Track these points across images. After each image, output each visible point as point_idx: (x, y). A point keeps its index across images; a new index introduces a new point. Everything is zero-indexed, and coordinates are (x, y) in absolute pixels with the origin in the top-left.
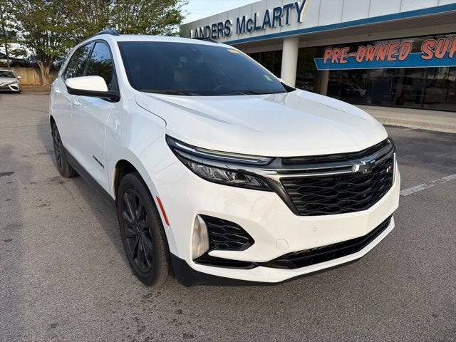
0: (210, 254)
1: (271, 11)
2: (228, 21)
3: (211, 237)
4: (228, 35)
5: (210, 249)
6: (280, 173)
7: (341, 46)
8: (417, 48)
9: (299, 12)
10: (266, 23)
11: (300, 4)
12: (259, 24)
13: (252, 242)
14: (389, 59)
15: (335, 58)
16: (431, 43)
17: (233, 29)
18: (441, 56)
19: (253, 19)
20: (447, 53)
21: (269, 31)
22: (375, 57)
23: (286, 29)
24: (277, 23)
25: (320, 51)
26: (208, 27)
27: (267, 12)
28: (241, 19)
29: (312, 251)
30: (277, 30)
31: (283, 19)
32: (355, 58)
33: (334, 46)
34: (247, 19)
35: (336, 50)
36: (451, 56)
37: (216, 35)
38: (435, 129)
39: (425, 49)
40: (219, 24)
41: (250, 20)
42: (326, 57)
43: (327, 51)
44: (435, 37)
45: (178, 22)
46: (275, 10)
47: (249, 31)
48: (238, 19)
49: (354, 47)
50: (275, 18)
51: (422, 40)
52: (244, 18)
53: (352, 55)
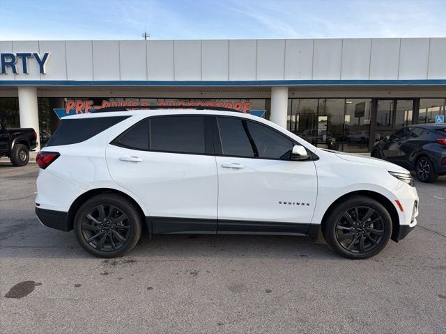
9: (41, 63)
11: (41, 56)
24: (9, 70)
30: (10, 78)
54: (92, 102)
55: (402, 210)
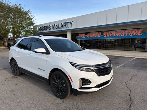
0: (83, 87)
1: (63, 23)
2: (49, 25)
3: (83, 83)
4: (50, 29)
5: (82, 86)
6: (95, 68)
7: (83, 33)
8: (102, 34)
9: (71, 24)
10: (62, 26)
11: (71, 22)
12: (60, 27)
13: (91, 83)
14: (96, 37)
15: (82, 36)
16: (106, 33)
17: (51, 28)
18: (108, 36)
19: (58, 25)
20: (110, 36)
21: (62, 29)
22: (92, 36)
23: (68, 29)
24: (65, 27)
25: (77, 35)
26: (43, 27)
27: (62, 23)
28: (54, 25)
29: (101, 84)
30: (65, 29)
31: (67, 26)
32: (87, 36)
33: (81, 33)
34: (56, 25)
35: (82, 34)
36: (111, 36)
37: (46, 29)
38: (110, 55)
39: (104, 34)
40: (47, 26)
41: (57, 26)
42: (79, 36)
43: (79, 34)
44: (106, 31)
45: (33, 25)
46: (64, 23)
47: (57, 29)
48: (53, 25)
49: (86, 34)
50: (64, 25)
51: (103, 32)
52: (55, 25)
53: (86, 36)
54: (85, 34)
55: (72, 81)
